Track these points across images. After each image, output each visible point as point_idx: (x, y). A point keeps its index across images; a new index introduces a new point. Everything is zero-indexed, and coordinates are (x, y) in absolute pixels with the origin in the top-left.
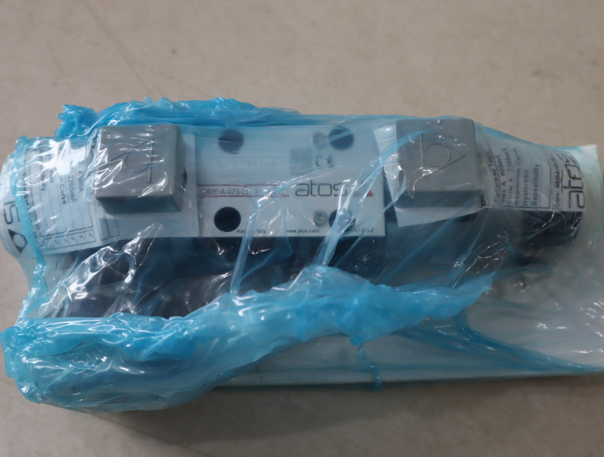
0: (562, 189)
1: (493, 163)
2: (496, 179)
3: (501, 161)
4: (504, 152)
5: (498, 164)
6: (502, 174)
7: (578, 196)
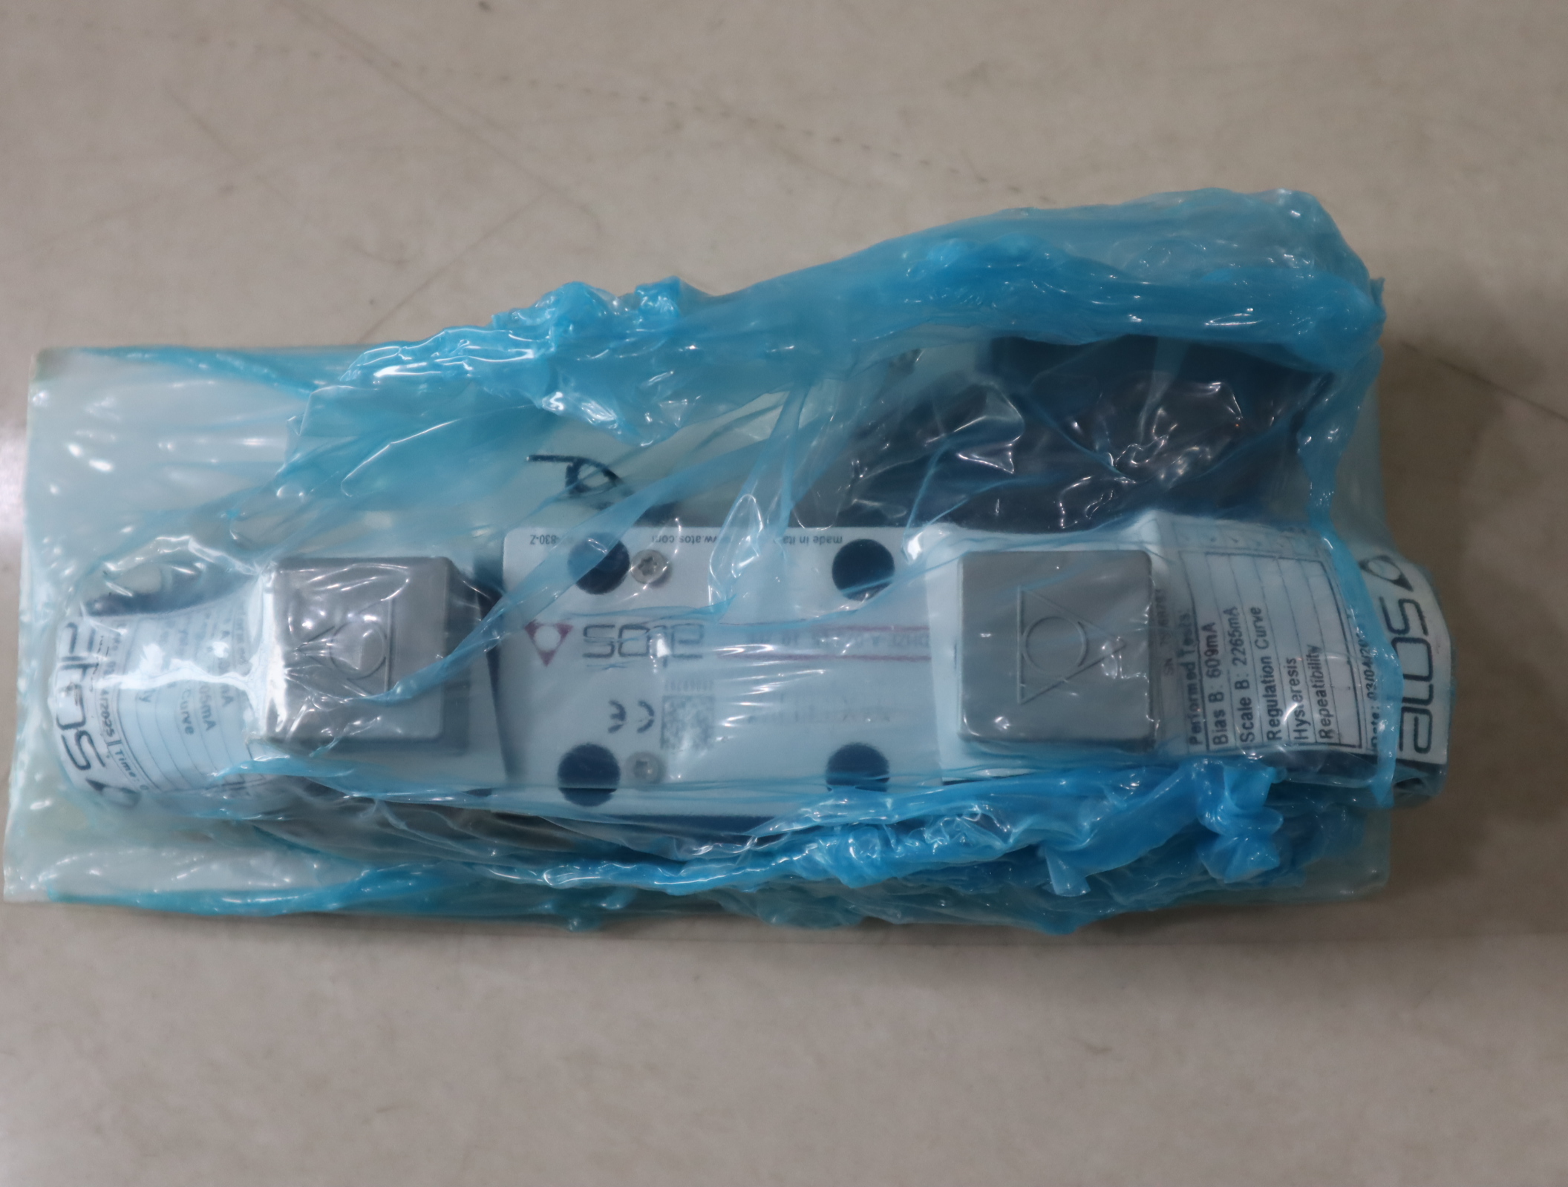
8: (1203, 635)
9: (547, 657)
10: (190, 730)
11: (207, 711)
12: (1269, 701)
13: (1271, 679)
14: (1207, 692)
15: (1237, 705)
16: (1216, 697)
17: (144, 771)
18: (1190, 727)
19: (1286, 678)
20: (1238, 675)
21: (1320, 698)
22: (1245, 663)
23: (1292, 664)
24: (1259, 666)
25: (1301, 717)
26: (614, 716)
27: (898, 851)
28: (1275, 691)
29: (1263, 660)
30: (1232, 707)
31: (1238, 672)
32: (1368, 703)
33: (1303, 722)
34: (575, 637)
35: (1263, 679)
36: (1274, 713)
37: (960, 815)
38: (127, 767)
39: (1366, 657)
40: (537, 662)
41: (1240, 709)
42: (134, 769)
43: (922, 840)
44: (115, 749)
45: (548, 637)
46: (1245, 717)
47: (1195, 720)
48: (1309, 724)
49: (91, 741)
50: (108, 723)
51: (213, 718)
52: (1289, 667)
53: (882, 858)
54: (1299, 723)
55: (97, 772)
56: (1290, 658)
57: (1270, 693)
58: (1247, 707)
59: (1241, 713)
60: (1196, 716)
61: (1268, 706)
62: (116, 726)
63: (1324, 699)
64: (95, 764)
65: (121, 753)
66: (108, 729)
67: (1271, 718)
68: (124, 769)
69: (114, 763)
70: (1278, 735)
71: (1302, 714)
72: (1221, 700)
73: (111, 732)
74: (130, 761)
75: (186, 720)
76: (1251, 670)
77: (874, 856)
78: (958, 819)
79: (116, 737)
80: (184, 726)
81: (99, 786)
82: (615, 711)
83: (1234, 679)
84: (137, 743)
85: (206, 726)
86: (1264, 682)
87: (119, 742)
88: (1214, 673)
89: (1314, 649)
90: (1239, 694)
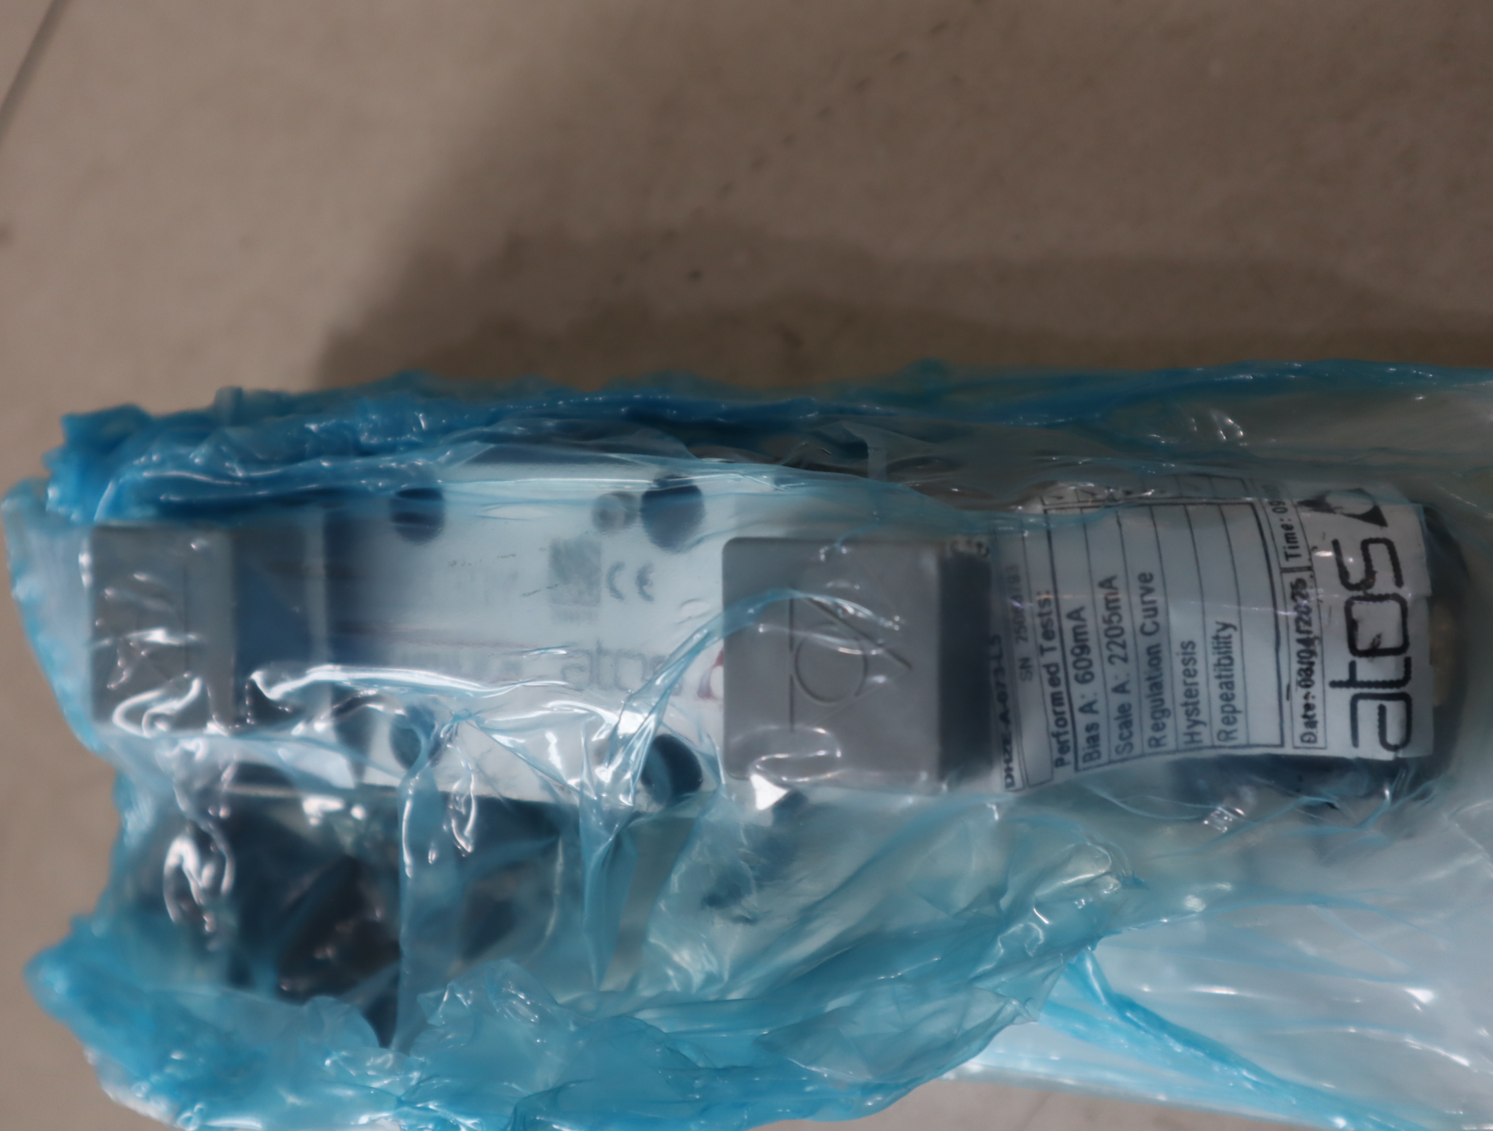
0: (1324, 691)
1: (1055, 643)
2: (1056, 699)
3: (1085, 633)
4: (1101, 594)
5: (1070, 642)
6: (1080, 678)
7: (1382, 711)
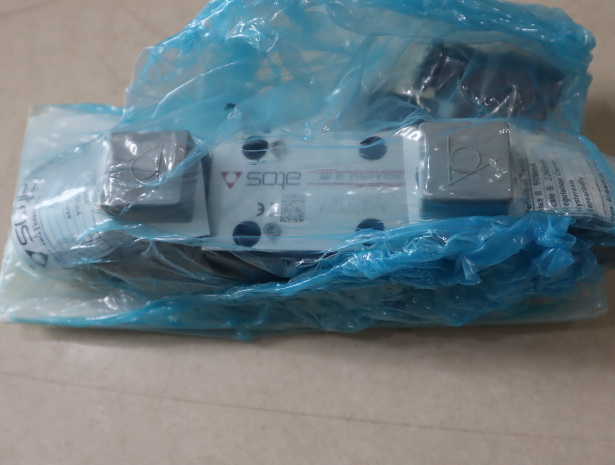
8: (531, 168)
9: (230, 185)
10: (69, 217)
11: (77, 207)
12: (563, 195)
13: (563, 187)
14: (534, 191)
15: (548, 196)
16: (538, 193)
17: (49, 242)
18: (526, 206)
19: (570, 188)
20: (548, 184)
21: (586, 197)
22: (551, 180)
23: (572, 182)
24: (558, 182)
25: (578, 203)
26: (259, 210)
27: (392, 257)
28: (565, 191)
29: (559, 179)
30: (546, 197)
31: (548, 183)
32: (608, 203)
33: (579, 205)
34: (243, 177)
35: (559, 186)
36: (566, 200)
37: (421, 236)
38: (42, 240)
39: (604, 185)
40: (226, 188)
41: (549, 198)
42: (45, 242)
43: (402, 251)
44: (38, 231)
45: (231, 178)
46: (552, 201)
47: (528, 203)
48: (583, 206)
49: (27, 229)
50: (35, 219)
51: (80, 210)
52: (571, 184)
53: (384, 260)
54: (578, 205)
55: (30, 246)
56: (571, 180)
57: (563, 192)
58: (553, 197)
59: (551, 199)
60: (530, 201)
61: (563, 197)
62: (38, 221)
63: (588, 197)
64: (29, 242)
65: (39, 233)
66: (35, 222)
67: (564, 202)
68: (40, 241)
69: (37, 240)
70: (568, 209)
71: (579, 202)
72: (541, 194)
73: (36, 224)
74: (44, 238)
75: (68, 213)
76: (554, 183)
77: (380, 259)
78: (421, 238)
79: (38, 226)
80: (67, 215)
81: (30, 253)
82: (260, 207)
83: (546, 186)
84: (47, 228)
85: (76, 214)
86: (560, 188)
87: (39, 228)
88: (537, 183)
89: (581, 179)
90: (548, 192)
